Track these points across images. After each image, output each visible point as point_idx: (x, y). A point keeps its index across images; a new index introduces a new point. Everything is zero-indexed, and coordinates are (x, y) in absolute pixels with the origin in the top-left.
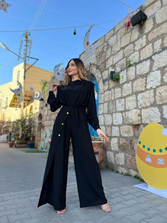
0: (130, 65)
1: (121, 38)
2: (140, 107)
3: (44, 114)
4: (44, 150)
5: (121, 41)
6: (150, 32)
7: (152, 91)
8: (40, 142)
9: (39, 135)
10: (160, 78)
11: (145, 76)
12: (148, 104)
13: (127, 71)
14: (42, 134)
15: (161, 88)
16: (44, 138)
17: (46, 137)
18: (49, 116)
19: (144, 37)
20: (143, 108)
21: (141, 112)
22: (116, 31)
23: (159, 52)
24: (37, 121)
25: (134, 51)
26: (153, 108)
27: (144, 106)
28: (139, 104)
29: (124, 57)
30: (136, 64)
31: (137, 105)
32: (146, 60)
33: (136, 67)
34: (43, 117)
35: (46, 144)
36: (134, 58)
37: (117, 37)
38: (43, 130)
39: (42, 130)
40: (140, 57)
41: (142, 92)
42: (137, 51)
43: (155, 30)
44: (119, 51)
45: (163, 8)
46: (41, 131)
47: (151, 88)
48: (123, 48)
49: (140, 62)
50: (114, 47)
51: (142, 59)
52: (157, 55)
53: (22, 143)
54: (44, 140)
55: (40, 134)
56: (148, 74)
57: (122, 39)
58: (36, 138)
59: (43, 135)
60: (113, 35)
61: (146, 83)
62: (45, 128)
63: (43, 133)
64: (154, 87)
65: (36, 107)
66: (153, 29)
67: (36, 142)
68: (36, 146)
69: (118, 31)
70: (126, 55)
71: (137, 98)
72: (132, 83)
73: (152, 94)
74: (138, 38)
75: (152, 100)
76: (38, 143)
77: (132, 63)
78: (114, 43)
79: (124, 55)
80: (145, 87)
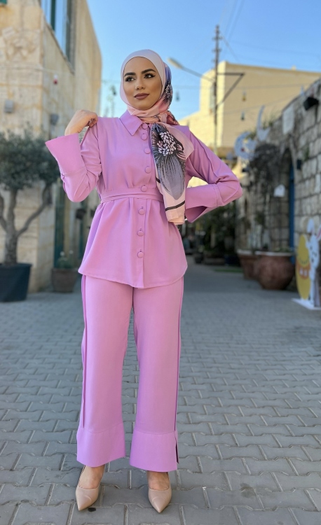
0: (308, 158)
6: (320, 123)
7: (317, 197)
12: (316, 212)
14: (249, 240)
15: (320, 195)
19: (317, 126)
26: (317, 217)
30: (311, 158)
32: (315, 157)
33: (311, 162)
36: (311, 149)
40: (313, 151)
42: (313, 141)
51: (314, 154)
52: (319, 156)
56: (315, 175)
61: (314, 186)
64: (318, 193)
73: (317, 201)
74: (314, 125)
75: (317, 207)
77: (309, 155)
80: (314, 190)
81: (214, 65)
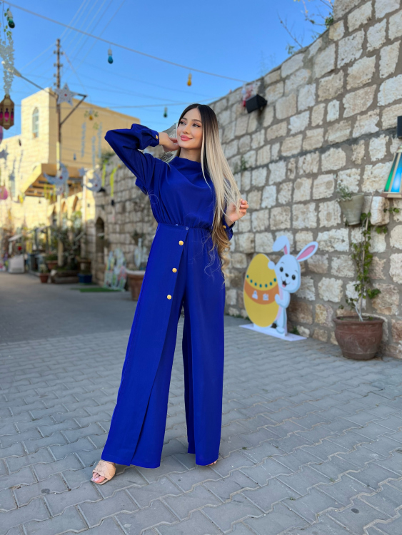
0: (245, 169)
1: (236, 119)
2: (254, 230)
3: (107, 220)
4: (114, 288)
5: (236, 124)
6: (269, 127)
7: (267, 211)
8: (103, 272)
9: (100, 260)
10: (275, 196)
11: (261, 189)
12: (263, 228)
13: (242, 175)
14: (106, 258)
15: (276, 209)
16: (112, 265)
17: (115, 264)
18: (120, 225)
19: (263, 131)
20: (257, 232)
21: (255, 237)
22: (230, 103)
23: (276, 161)
24: (93, 231)
25: (251, 149)
26: (266, 234)
27: (258, 229)
28: (253, 227)
29: (238, 153)
30: (252, 169)
31: (251, 228)
32: (263, 166)
33: (251, 173)
34: (106, 224)
35: (116, 277)
36: (250, 158)
37: (231, 114)
38: (109, 251)
39: (106, 250)
40: (256, 160)
41: (256, 210)
42: (254, 150)
43: (274, 127)
44: (232, 140)
45: (284, 98)
46: (103, 252)
47: (266, 208)
48: (238, 138)
49: (257, 167)
50: (226, 130)
51: (258, 164)
52: (273, 164)
53: (67, 275)
54: (113, 270)
55: (103, 258)
56: (263, 187)
57: (238, 123)
58: (94, 265)
59: (109, 260)
60: (226, 109)
61: (261, 200)
62: (113, 246)
63: (108, 255)
64: (269, 207)
65: (89, 201)
66: (273, 124)
67: (93, 272)
68: (94, 279)
69: (233, 105)
70: (241, 151)
71: (251, 218)
72: (247, 195)
73: (267, 216)
74: (256, 131)
75: (267, 223)
76: (100, 275)
77: (247, 166)
78: (227, 122)
79: (239, 149)
80: (261, 204)
81: (55, 80)
